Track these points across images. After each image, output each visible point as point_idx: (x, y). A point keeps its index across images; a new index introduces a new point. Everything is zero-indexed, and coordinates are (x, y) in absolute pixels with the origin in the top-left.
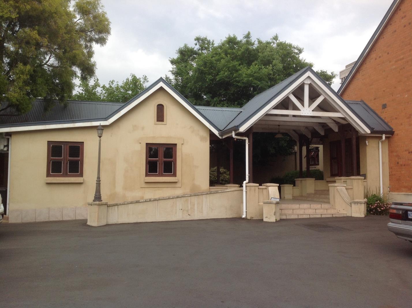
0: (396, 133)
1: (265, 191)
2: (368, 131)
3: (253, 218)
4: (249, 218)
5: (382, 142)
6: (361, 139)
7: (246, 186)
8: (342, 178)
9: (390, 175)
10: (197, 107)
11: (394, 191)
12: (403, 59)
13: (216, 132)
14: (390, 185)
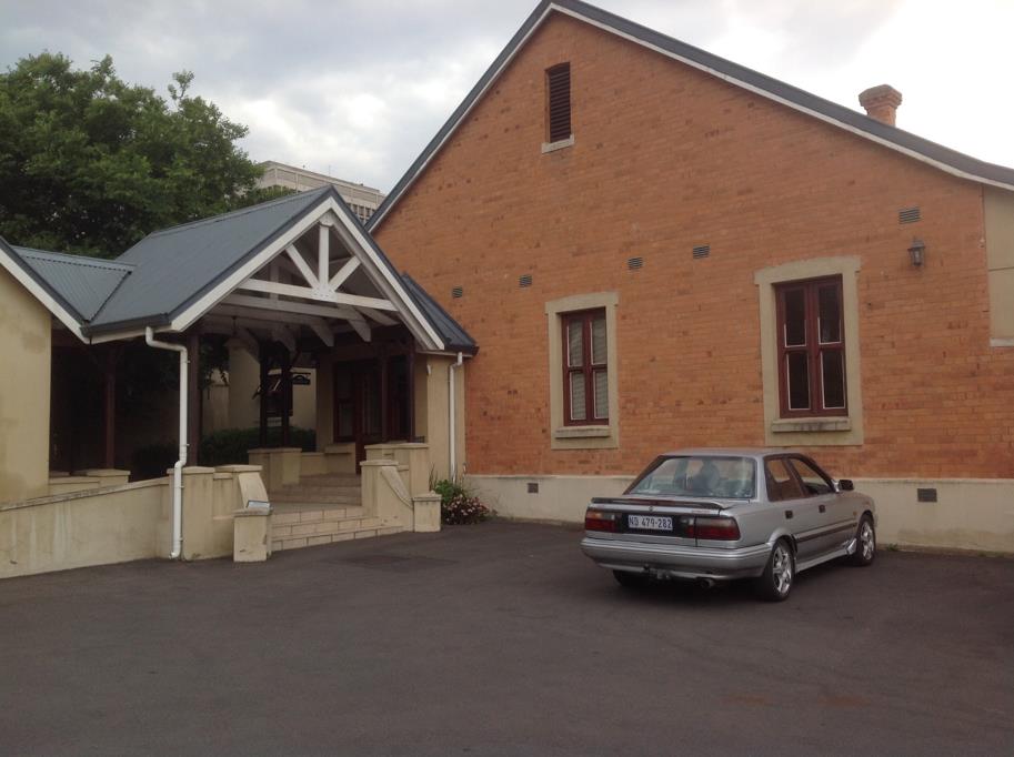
0: (481, 350)
1: (228, 485)
2: (441, 346)
3: (199, 555)
4: (188, 556)
5: (456, 369)
6: (426, 357)
7: (183, 475)
8: (383, 446)
9: (466, 439)
11: (476, 472)
12: (501, 197)
13: (74, 326)
14: (467, 458)
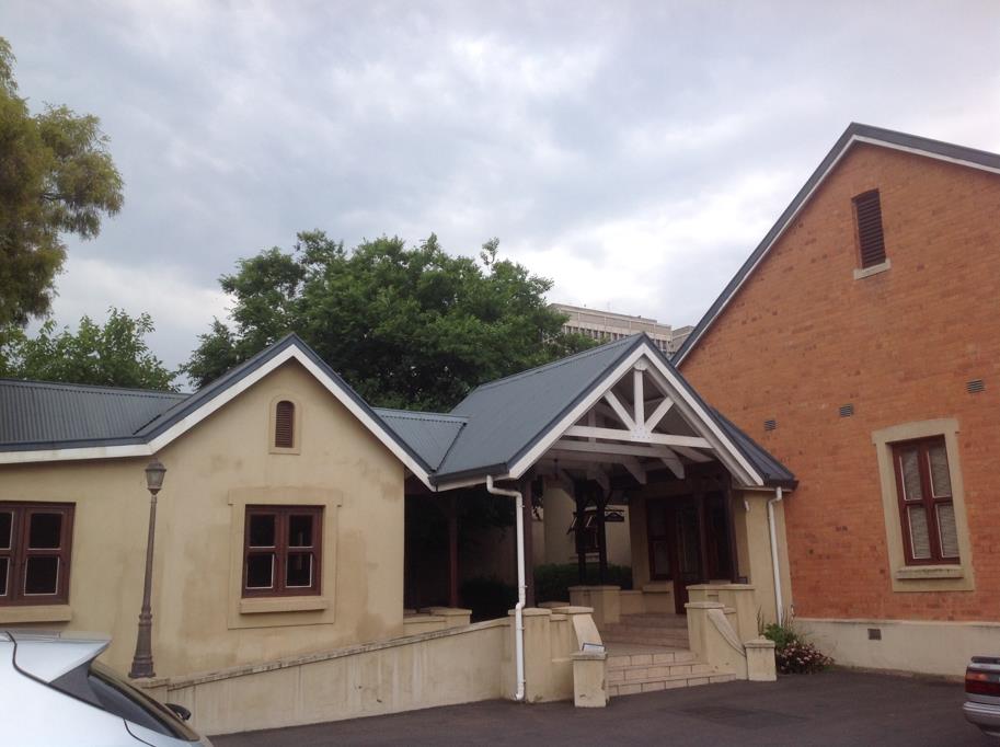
0: (800, 485)
1: (563, 626)
2: (760, 481)
3: (541, 698)
4: (531, 699)
5: (776, 504)
6: (744, 493)
7: (523, 616)
8: (706, 587)
9: (792, 579)
10: (379, 412)
11: (806, 615)
13: (423, 476)
14: (794, 600)
